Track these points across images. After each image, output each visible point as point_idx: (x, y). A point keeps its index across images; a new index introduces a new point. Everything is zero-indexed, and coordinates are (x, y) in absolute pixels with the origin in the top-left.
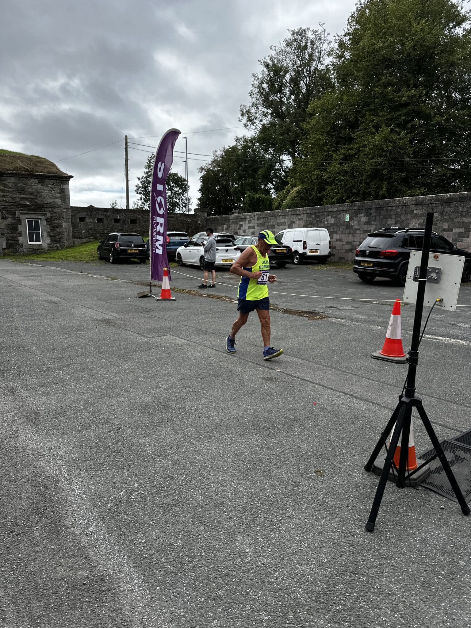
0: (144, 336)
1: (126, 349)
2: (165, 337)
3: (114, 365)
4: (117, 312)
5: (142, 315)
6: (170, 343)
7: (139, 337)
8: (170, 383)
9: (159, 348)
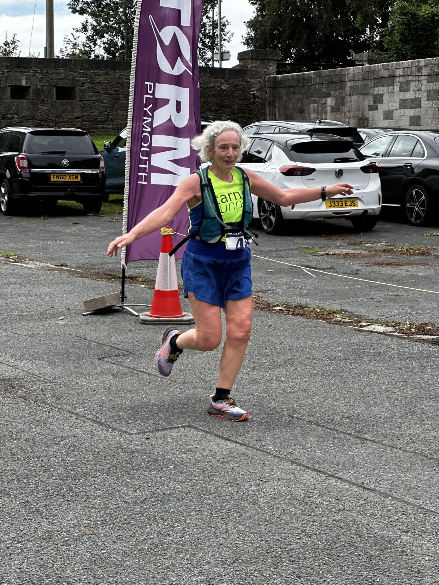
0: (114, 429)
1: (66, 467)
2: (173, 433)
3: (37, 513)
4: (32, 358)
5: (103, 365)
6: (190, 450)
7: (101, 431)
8: (201, 573)
9: (160, 464)
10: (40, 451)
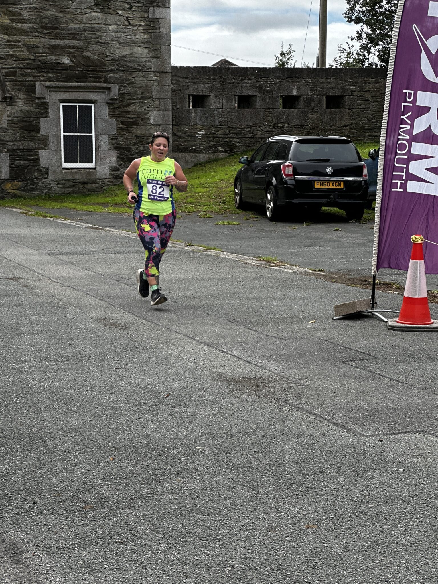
0: (349, 430)
1: (298, 463)
2: (407, 437)
3: (267, 504)
4: (279, 359)
5: (346, 368)
6: (422, 455)
7: (336, 431)
8: (417, 573)
9: (390, 466)
10: (276, 448)
